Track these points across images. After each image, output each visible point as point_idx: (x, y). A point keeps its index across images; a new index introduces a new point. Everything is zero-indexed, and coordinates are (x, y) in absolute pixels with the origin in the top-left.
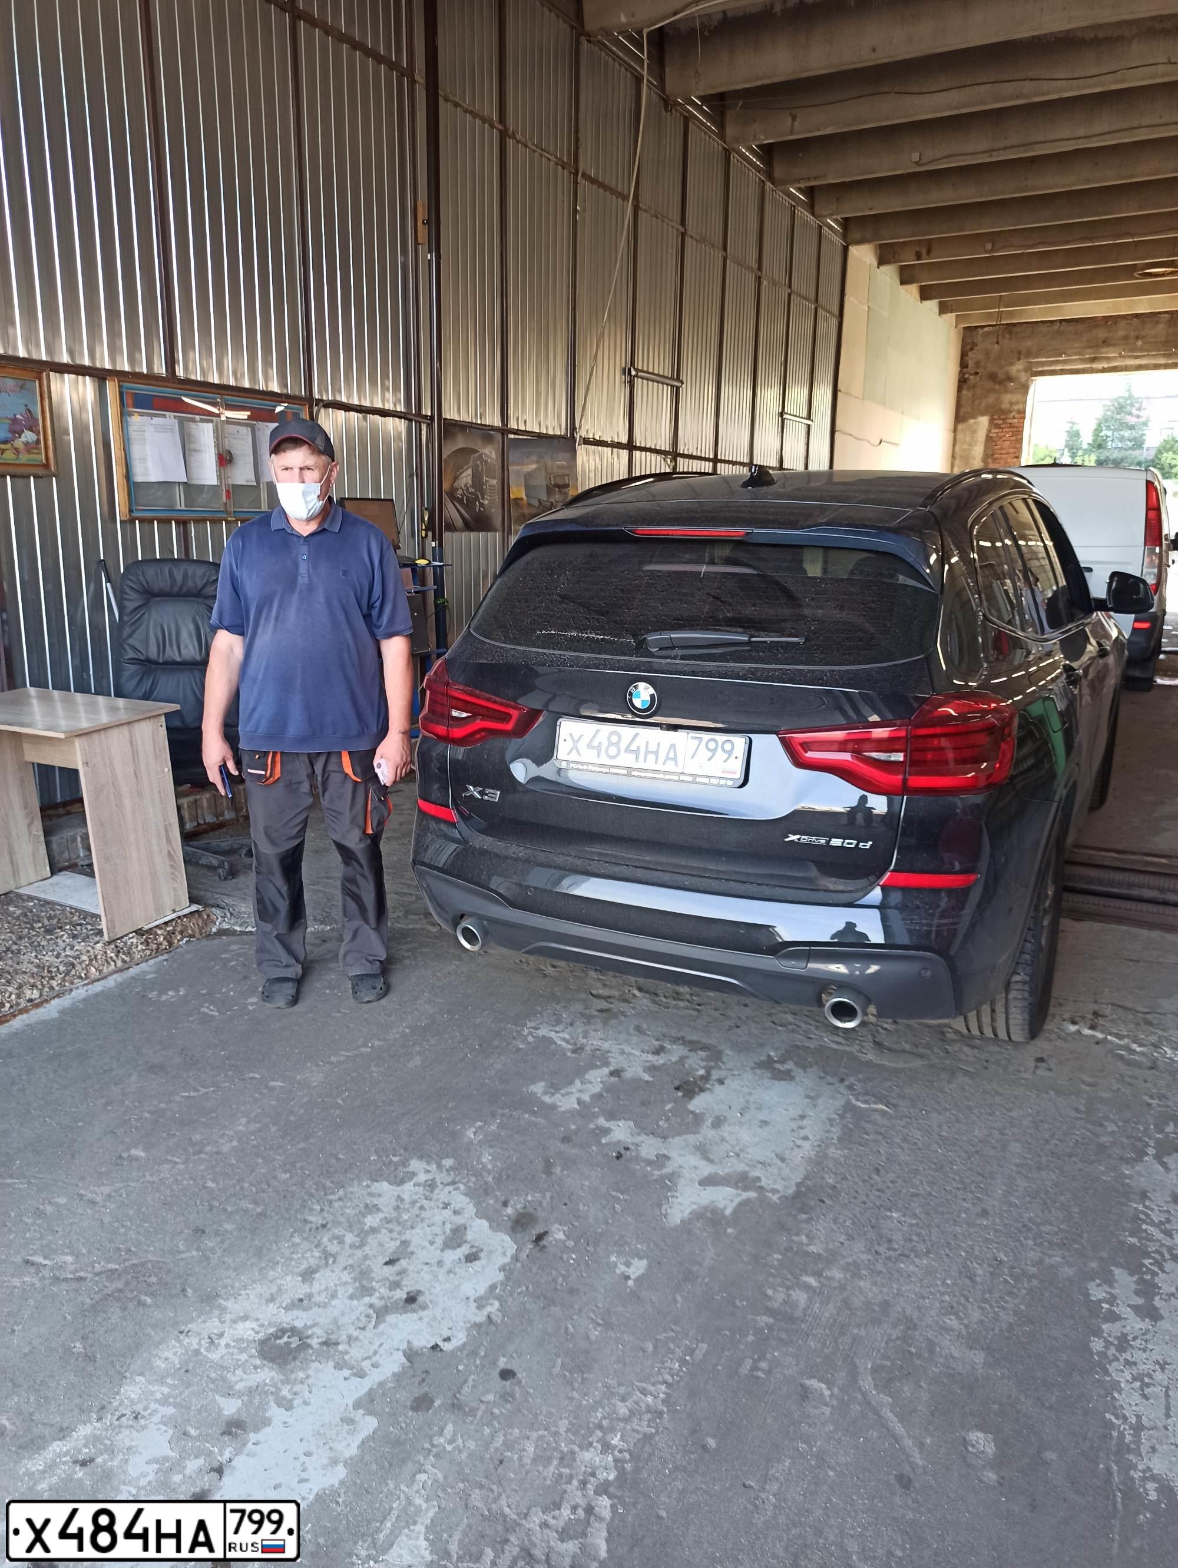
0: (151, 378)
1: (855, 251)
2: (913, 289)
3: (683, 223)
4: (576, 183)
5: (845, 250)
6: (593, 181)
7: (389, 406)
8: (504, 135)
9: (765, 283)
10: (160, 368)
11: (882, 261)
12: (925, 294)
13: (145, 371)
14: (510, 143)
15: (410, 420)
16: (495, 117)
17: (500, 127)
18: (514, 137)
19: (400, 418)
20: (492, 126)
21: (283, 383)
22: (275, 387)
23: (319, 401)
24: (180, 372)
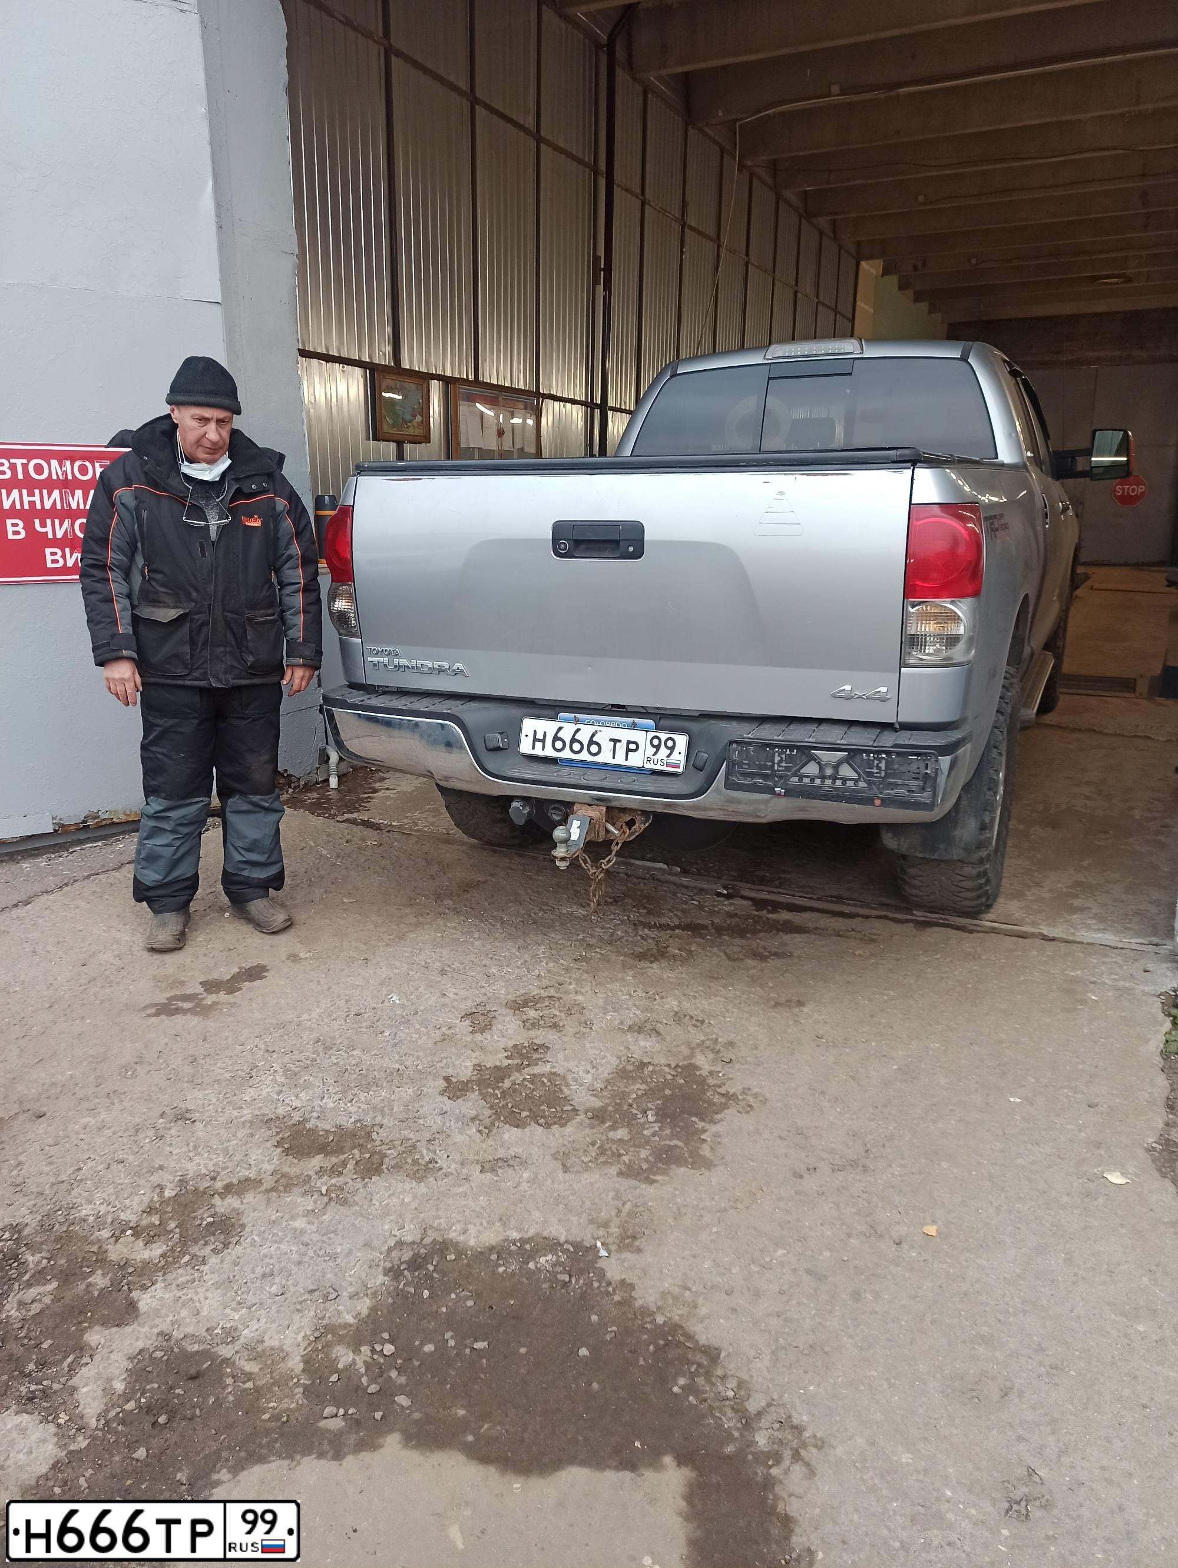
0: (465, 381)
1: (864, 264)
2: (910, 293)
3: (747, 254)
4: (683, 232)
5: (858, 265)
6: (692, 229)
7: (577, 398)
8: (643, 204)
9: (799, 295)
10: (471, 377)
11: (886, 272)
12: (918, 298)
13: (465, 377)
14: (647, 207)
15: (587, 406)
16: (638, 191)
17: (641, 197)
18: (649, 204)
19: (582, 405)
20: (637, 197)
21: (526, 385)
22: (522, 386)
23: (543, 394)
24: (481, 379)
